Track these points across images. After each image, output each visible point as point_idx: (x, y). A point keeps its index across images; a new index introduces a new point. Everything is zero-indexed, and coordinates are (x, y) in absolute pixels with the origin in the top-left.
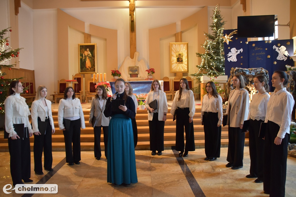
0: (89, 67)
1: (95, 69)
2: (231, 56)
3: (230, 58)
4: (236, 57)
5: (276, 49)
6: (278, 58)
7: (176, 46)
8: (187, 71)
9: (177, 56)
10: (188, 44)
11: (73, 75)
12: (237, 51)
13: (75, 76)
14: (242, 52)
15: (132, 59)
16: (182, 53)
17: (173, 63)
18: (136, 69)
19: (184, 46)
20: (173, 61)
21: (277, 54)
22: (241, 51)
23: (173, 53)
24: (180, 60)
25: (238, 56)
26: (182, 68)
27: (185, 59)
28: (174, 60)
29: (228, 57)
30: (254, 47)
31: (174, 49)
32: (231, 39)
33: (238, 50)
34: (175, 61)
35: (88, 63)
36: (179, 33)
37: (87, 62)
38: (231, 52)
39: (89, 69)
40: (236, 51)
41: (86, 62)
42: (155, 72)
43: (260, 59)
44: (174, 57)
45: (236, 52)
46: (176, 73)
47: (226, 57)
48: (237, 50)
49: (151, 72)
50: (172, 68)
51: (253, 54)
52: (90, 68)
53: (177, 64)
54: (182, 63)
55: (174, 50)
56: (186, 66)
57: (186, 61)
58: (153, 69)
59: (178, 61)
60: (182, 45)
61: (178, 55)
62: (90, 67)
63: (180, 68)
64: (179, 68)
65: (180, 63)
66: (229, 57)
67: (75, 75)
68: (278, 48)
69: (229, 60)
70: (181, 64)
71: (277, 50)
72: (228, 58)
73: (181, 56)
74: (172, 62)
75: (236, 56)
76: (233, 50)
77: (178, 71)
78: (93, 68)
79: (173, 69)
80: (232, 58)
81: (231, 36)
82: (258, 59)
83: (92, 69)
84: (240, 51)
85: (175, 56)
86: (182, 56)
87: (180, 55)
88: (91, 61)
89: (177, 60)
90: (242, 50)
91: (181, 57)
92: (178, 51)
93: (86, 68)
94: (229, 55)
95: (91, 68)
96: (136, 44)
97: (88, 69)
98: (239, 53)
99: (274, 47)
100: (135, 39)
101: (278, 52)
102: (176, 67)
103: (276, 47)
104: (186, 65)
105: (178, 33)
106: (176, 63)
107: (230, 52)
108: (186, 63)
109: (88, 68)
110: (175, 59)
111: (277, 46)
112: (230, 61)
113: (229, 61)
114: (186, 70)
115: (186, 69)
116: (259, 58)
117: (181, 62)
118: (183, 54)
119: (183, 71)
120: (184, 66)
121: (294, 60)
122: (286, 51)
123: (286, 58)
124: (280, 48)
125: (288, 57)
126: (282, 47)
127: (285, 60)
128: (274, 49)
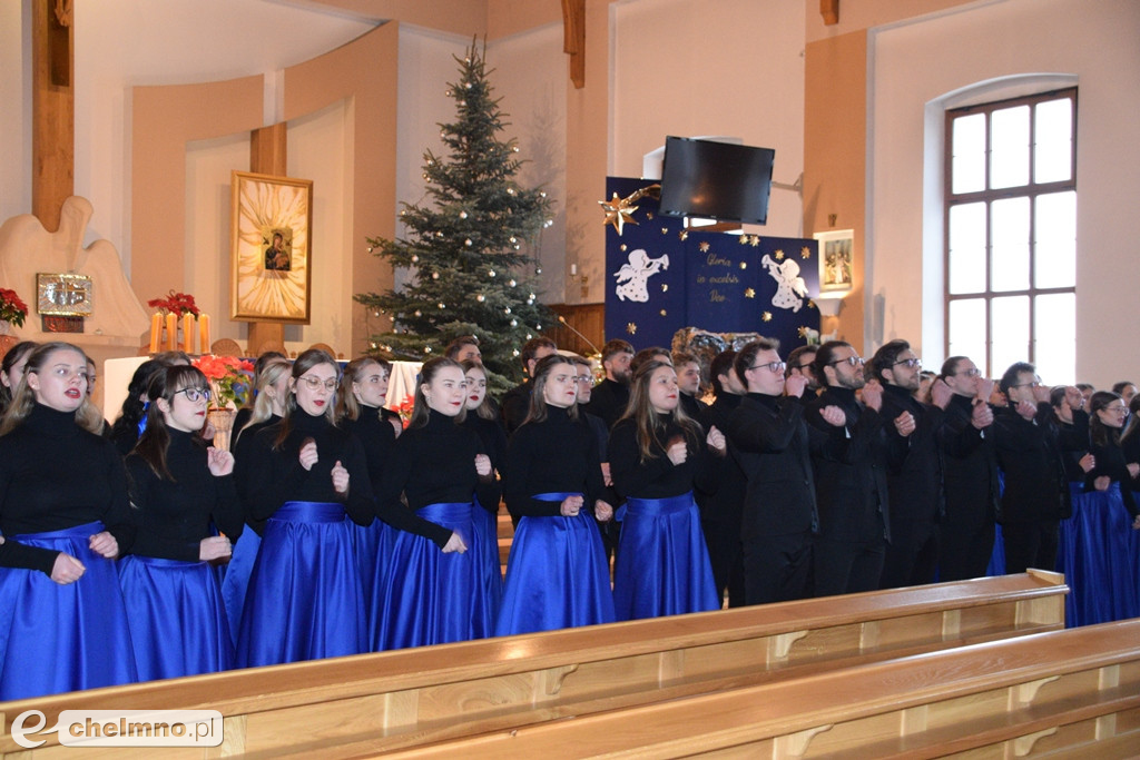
2: (630, 279)
3: (625, 286)
4: (644, 286)
5: (771, 268)
6: (777, 301)
7: (259, 189)
8: (304, 316)
9: (267, 242)
10: (310, 187)
12: (651, 264)
14: (665, 268)
15: (49, 235)
16: (283, 226)
17: (245, 274)
19: (296, 192)
20: (242, 263)
21: (773, 286)
22: (662, 265)
23: (246, 225)
24: (276, 261)
25: (653, 283)
26: (281, 299)
27: (298, 260)
28: (247, 258)
29: (618, 281)
30: (705, 255)
31: (251, 203)
32: (633, 215)
33: (654, 261)
34: (255, 264)
36: (276, 132)
38: (629, 264)
40: (648, 261)
43: (722, 298)
44: (251, 243)
45: (648, 266)
47: (611, 284)
48: (651, 258)
50: (241, 295)
51: (702, 280)
53: (261, 280)
54: (284, 277)
55: (250, 210)
56: (303, 293)
57: (302, 268)
58: (188, 297)
59: (268, 267)
60: (286, 191)
61: (270, 236)
63: (276, 300)
64: (272, 297)
65: (275, 277)
66: (623, 283)
68: (776, 265)
69: (621, 292)
70: (281, 281)
71: (773, 273)
72: (619, 288)
73: (284, 244)
74: (242, 269)
75: (646, 280)
76: (638, 257)
77: (264, 314)
79: (244, 304)
80: (632, 288)
81: (633, 205)
82: (718, 298)
84: (658, 265)
85: (254, 238)
86: (289, 244)
87: (278, 234)
89: (267, 261)
90: (665, 260)
91: (285, 248)
92: (270, 217)
94: (623, 274)
96: (72, 157)
98: (655, 270)
99: (766, 260)
100: (71, 126)
101: (777, 278)
102: (257, 292)
103: (770, 262)
104: (300, 286)
105: (271, 128)
106: (259, 275)
107: (625, 265)
108: (302, 280)
110: (256, 254)
111: (773, 258)
112: (625, 297)
113: (622, 299)
114: (299, 311)
115: (302, 306)
116: (720, 294)
117: (281, 269)
118: (290, 232)
119: (285, 313)
120: (291, 291)
121: (823, 312)
122: (801, 280)
123: (800, 302)
124: (782, 267)
125: (806, 300)
126: (789, 262)
127: (795, 310)
128: (765, 266)
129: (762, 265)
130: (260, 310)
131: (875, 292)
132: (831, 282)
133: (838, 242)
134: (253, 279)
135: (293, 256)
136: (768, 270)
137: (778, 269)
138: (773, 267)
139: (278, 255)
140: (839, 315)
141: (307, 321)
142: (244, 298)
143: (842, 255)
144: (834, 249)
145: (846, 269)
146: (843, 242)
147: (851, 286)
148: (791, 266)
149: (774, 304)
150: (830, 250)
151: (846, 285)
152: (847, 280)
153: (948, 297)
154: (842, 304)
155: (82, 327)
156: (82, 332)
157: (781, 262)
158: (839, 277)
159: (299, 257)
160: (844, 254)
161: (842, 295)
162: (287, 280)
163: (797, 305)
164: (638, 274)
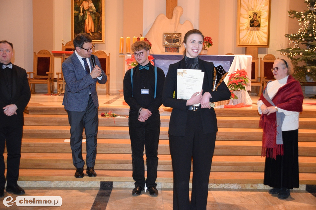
0: (90, 30)
1: (101, 35)
8: (267, 45)
11: (63, 44)
13: (66, 45)
15: (169, 20)
17: (242, 30)
18: (176, 37)
20: (242, 26)
23: (243, 11)
24: (254, 24)
26: (257, 38)
27: (264, 22)
28: (243, 24)
31: (245, 3)
34: (246, 26)
35: (89, 24)
37: (87, 21)
39: (91, 34)
41: (85, 22)
42: (212, 44)
46: (246, 48)
49: (206, 42)
50: (241, 37)
52: (91, 32)
53: (249, 31)
54: (258, 30)
55: (245, 6)
56: (266, 36)
57: (266, 26)
58: (209, 38)
59: (251, 26)
61: (252, 15)
62: (93, 31)
63: (255, 38)
64: (253, 37)
65: (254, 30)
67: (67, 43)
70: (257, 31)
73: (257, 17)
74: (241, 28)
77: (249, 44)
78: (98, 33)
79: (242, 41)
83: (96, 34)
85: (246, 16)
86: (259, 17)
87: (255, 14)
88: (94, 20)
89: (250, 24)
91: (258, 19)
93: (84, 32)
95: (95, 32)
97: (89, 34)
102: (247, 36)
104: (264, 33)
106: (248, 30)
108: (266, 30)
109: (88, 32)
110: (246, 22)
114: (264, 42)
115: (265, 40)
117: (256, 27)
119: (259, 44)
120: (261, 35)
130: (248, 43)
134: (245, 31)
135: (262, 22)
139: (255, 22)
141: (268, 45)
142: (242, 39)
155: (179, 50)
156: (179, 52)
159: (265, 22)
162: (260, 31)
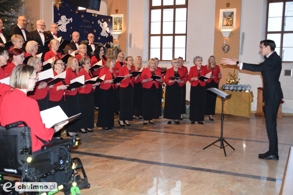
2: (61, 24)
3: (60, 27)
12: (67, 20)
14: (71, 22)
22: (70, 21)
25: (68, 26)
29: (58, 25)
30: (82, 19)
33: (68, 19)
38: (61, 20)
40: (66, 19)
45: (66, 21)
51: (81, 26)
68: (102, 23)
71: (101, 25)
76: (63, 18)
80: (62, 27)
82: (86, 32)
84: (69, 21)
90: (71, 19)
94: (59, 23)
98: (68, 22)
99: (99, 22)
101: (102, 27)
103: (100, 22)
111: (101, 21)
112: (60, 30)
121: (114, 37)
122: (108, 28)
123: (108, 34)
124: (103, 24)
125: (109, 34)
126: (105, 23)
127: (107, 37)
128: (99, 23)
129: (98, 23)
131: (129, 33)
132: (116, 29)
133: (118, 18)
136: (99, 25)
137: (102, 24)
138: (101, 24)
140: (118, 39)
143: (119, 22)
144: (117, 20)
145: (120, 26)
146: (120, 18)
147: (122, 31)
148: (105, 24)
149: (101, 35)
150: (115, 20)
151: (121, 30)
152: (121, 29)
153: (150, 35)
154: (120, 36)
157: (103, 22)
158: (118, 28)
160: (120, 21)
161: (120, 33)
163: (107, 35)
164: (63, 23)
